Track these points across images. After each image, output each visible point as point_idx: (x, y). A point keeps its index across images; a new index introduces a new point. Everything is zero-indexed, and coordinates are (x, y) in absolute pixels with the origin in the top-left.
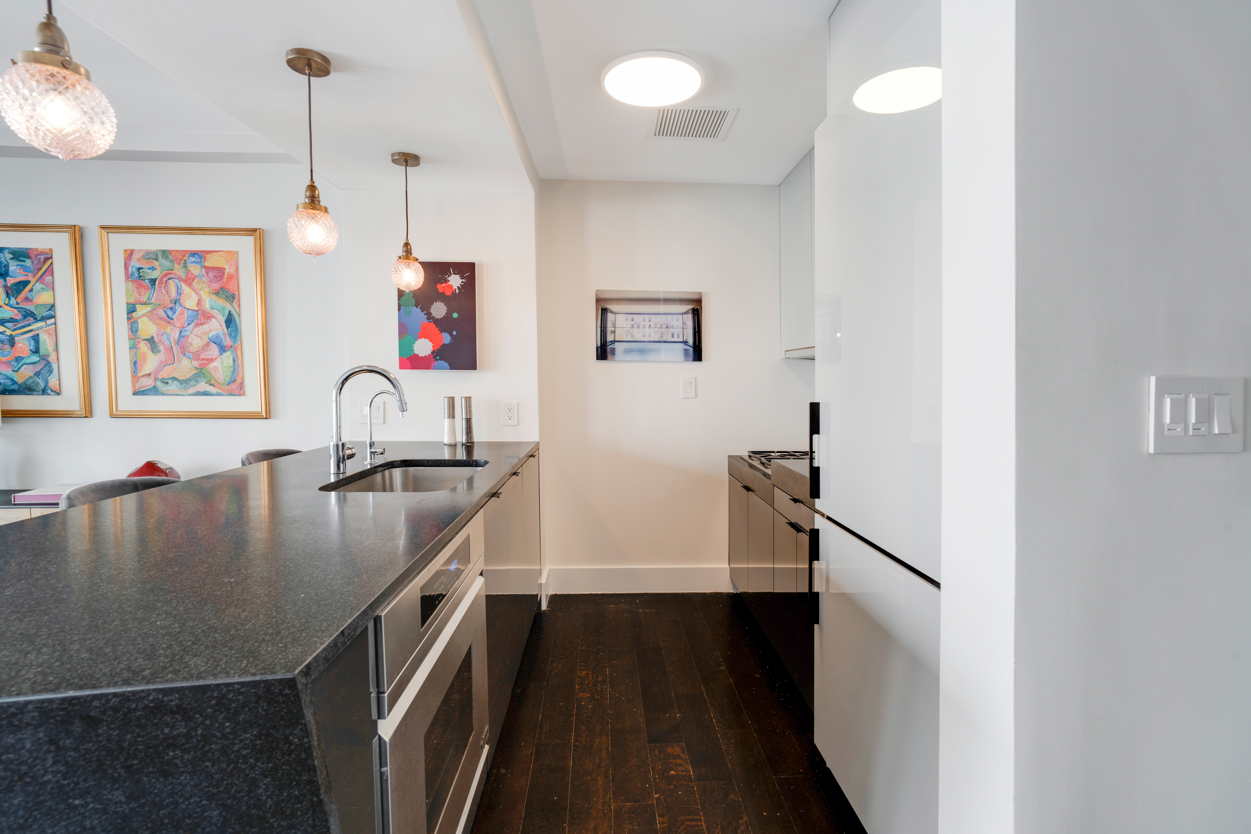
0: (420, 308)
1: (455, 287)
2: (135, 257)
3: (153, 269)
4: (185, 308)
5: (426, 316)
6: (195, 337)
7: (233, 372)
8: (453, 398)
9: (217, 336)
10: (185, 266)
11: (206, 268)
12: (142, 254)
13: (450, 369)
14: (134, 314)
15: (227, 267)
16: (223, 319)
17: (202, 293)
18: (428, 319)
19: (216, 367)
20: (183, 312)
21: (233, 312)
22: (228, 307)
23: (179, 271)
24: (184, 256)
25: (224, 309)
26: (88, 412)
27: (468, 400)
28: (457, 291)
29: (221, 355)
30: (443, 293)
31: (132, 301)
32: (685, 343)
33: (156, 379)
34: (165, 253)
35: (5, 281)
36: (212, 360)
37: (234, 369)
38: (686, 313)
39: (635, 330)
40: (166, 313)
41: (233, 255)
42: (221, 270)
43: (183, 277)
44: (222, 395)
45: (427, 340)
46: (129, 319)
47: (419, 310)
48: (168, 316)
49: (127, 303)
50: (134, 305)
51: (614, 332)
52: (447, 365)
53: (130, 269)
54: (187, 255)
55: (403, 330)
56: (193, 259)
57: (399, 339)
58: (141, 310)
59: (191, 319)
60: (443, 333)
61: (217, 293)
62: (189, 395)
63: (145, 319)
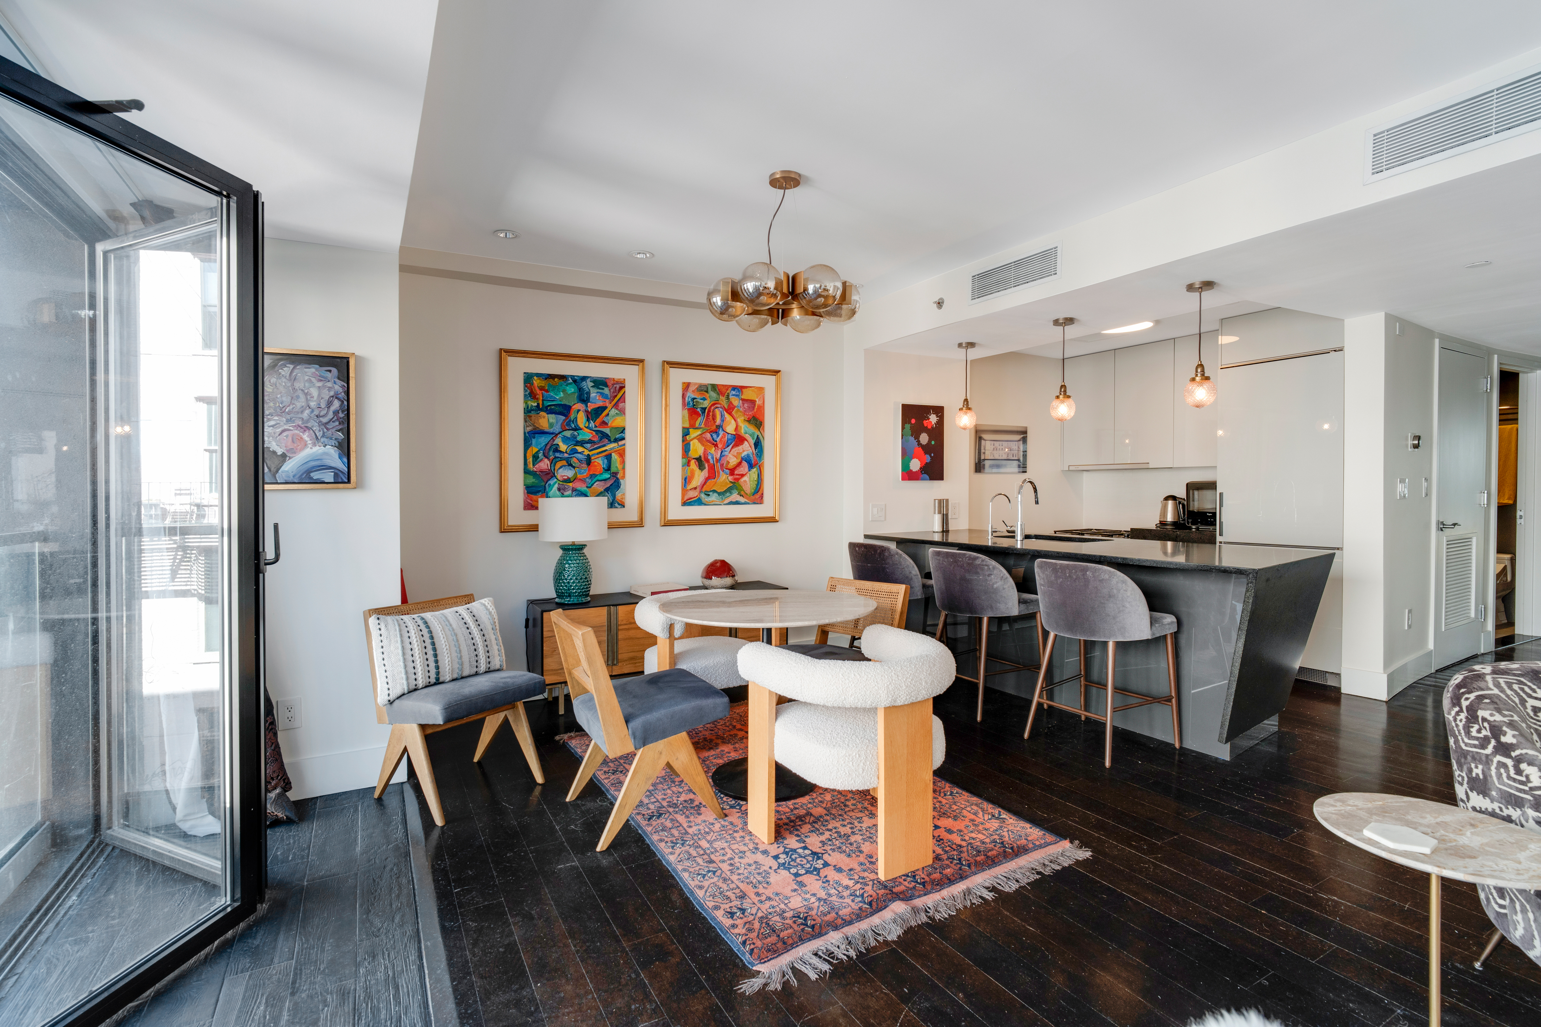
0: (913, 437)
1: (933, 423)
2: (691, 388)
3: (704, 399)
4: (727, 432)
5: (917, 443)
6: (731, 456)
7: (757, 485)
8: (940, 500)
9: (748, 455)
10: (728, 398)
11: (743, 400)
12: (697, 387)
13: (932, 480)
14: (687, 437)
16: (752, 442)
17: (739, 420)
18: (918, 445)
19: (745, 481)
20: (725, 436)
21: (760, 436)
22: (757, 433)
24: (727, 390)
25: (753, 433)
26: (640, 524)
27: (944, 501)
28: (934, 426)
29: (749, 471)
30: (926, 426)
32: (1019, 460)
33: (700, 492)
34: (714, 387)
35: (587, 406)
36: (743, 475)
37: (758, 482)
38: (1019, 441)
39: (995, 452)
40: (712, 436)
41: (761, 389)
42: (753, 402)
43: (726, 407)
44: (749, 504)
45: (917, 460)
46: (683, 441)
48: (713, 439)
49: (684, 428)
51: (984, 453)
52: (927, 477)
53: (687, 399)
54: (730, 389)
55: (904, 452)
56: (734, 393)
57: (901, 458)
58: (691, 433)
59: (729, 442)
60: (926, 455)
62: (725, 504)
63: (696, 441)
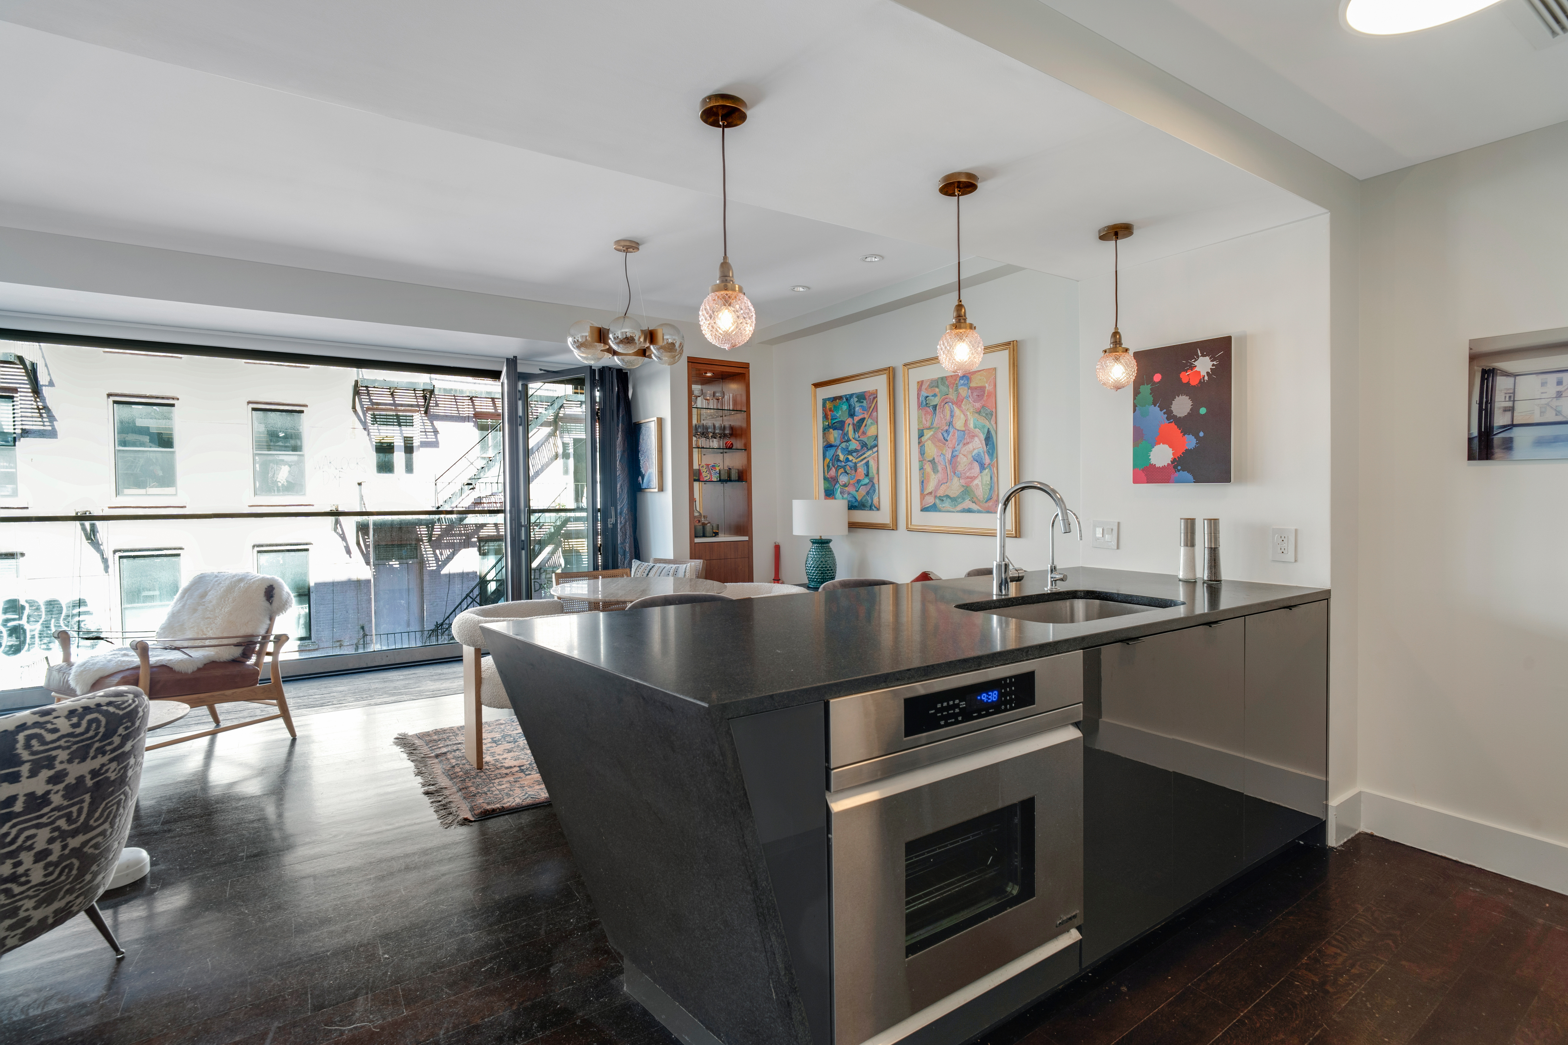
0: (1158, 407)
1: (1203, 373)
2: (924, 387)
3: (935, 395)
4: (956, 429)
5: (1166, 415)
6: (962, 456)
7: (990, 490)
8: (1193, 521)
9: (979, 454)
10: (957, 390)
11: (972, 389)
12: (928, 383)
13: (1194, 482)
14: (922, 438)
15: (987, 385)
16: (983, 437)
17: (968, 413)
18: (1168, 419)
19: (977, 485)
20: (954, 433)
21: (991, 429)
22: (988, 425)
23: (953, 396)
24: (956, 380)
25: (984, 427)
26: (894, 527)
27: (1214, 524)
28: (1206, 378)
29: (981, 472)
30: (1188, 383)
31: (921, 427)
33: (935, 497)
34: (943, 380)
35: (853, 420)
36: (974, 478)
37: (991, 486)
40: (943, 435)
41: (992, 371)
42: (982, 389)
43: (955, 400)
44: (981, 512)
45: (1166, 446)
46: (919, 443)
47: (1157, 409)
48: (944, 438)
49: (919, 429)
50: (923, 430)
51: (1512, 409)
52: (1190, 477)
53: (921, 399)
54: (959, 379)
55: (1139, 435)
56: (963, 382)
57: (1134, 446)
58: (928, 434)
59: (960, 439)
60: (1186, 436)
61: (979, 412)
62: (958, 512)
63: (929, 442)
